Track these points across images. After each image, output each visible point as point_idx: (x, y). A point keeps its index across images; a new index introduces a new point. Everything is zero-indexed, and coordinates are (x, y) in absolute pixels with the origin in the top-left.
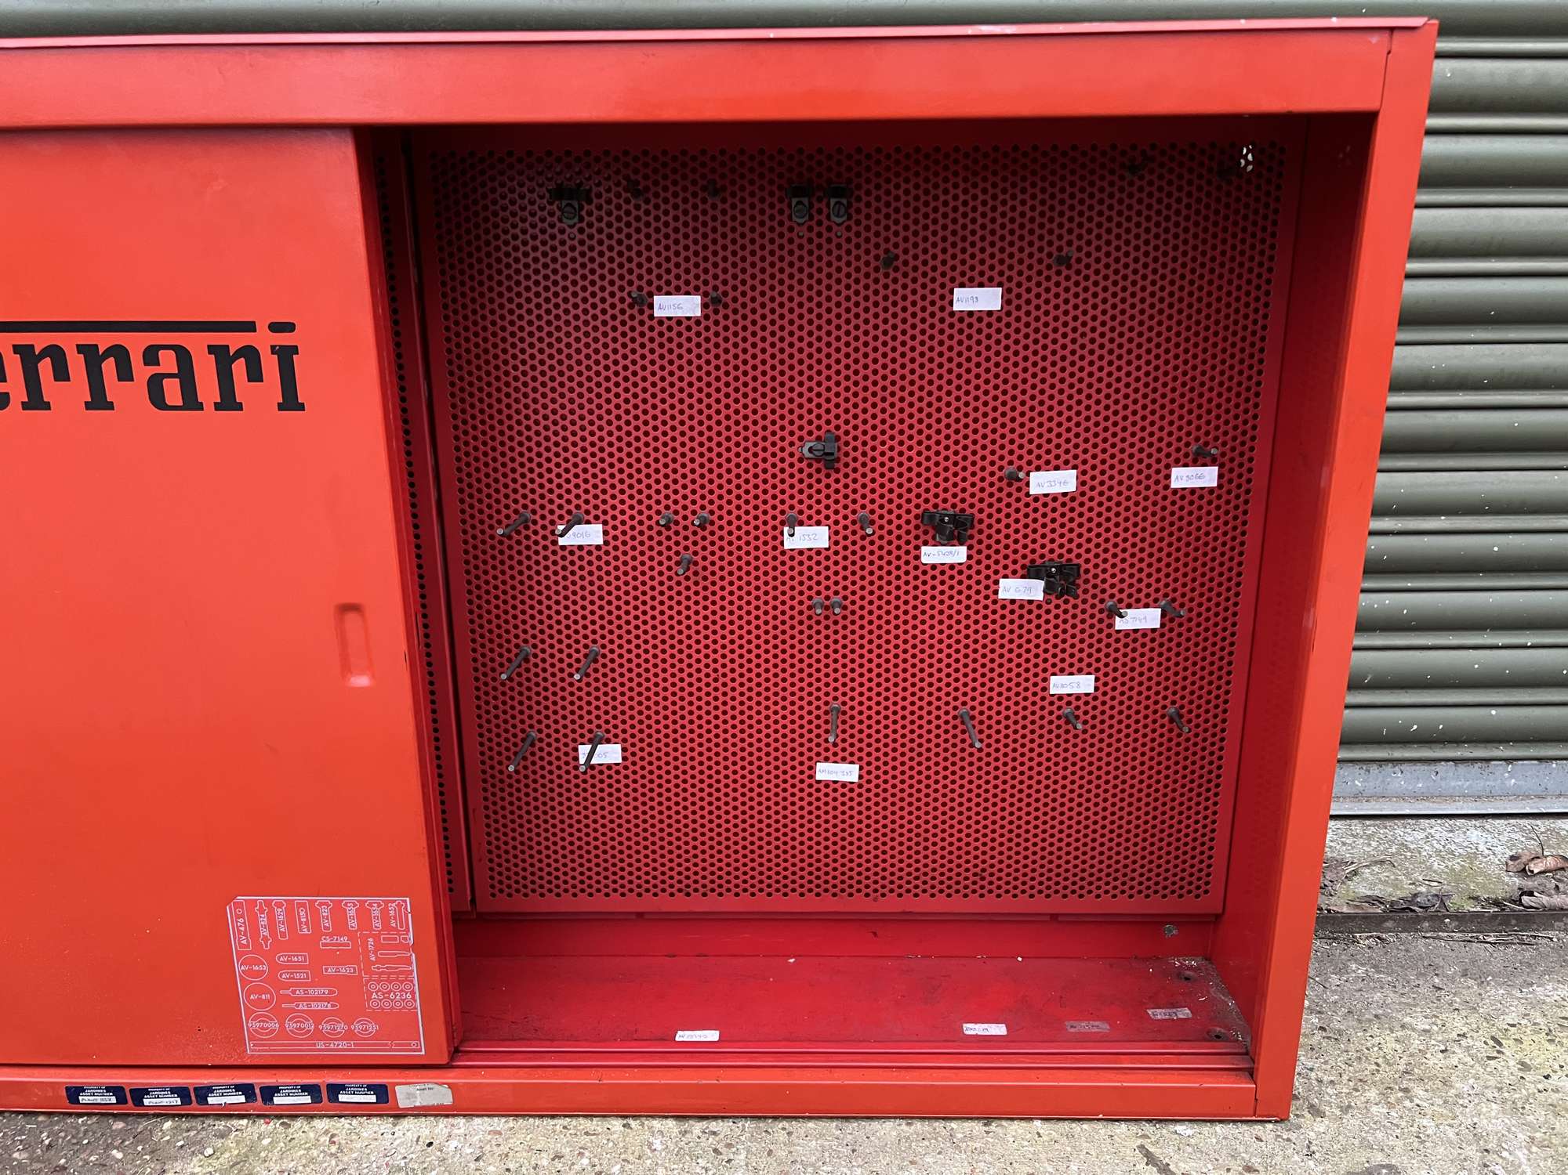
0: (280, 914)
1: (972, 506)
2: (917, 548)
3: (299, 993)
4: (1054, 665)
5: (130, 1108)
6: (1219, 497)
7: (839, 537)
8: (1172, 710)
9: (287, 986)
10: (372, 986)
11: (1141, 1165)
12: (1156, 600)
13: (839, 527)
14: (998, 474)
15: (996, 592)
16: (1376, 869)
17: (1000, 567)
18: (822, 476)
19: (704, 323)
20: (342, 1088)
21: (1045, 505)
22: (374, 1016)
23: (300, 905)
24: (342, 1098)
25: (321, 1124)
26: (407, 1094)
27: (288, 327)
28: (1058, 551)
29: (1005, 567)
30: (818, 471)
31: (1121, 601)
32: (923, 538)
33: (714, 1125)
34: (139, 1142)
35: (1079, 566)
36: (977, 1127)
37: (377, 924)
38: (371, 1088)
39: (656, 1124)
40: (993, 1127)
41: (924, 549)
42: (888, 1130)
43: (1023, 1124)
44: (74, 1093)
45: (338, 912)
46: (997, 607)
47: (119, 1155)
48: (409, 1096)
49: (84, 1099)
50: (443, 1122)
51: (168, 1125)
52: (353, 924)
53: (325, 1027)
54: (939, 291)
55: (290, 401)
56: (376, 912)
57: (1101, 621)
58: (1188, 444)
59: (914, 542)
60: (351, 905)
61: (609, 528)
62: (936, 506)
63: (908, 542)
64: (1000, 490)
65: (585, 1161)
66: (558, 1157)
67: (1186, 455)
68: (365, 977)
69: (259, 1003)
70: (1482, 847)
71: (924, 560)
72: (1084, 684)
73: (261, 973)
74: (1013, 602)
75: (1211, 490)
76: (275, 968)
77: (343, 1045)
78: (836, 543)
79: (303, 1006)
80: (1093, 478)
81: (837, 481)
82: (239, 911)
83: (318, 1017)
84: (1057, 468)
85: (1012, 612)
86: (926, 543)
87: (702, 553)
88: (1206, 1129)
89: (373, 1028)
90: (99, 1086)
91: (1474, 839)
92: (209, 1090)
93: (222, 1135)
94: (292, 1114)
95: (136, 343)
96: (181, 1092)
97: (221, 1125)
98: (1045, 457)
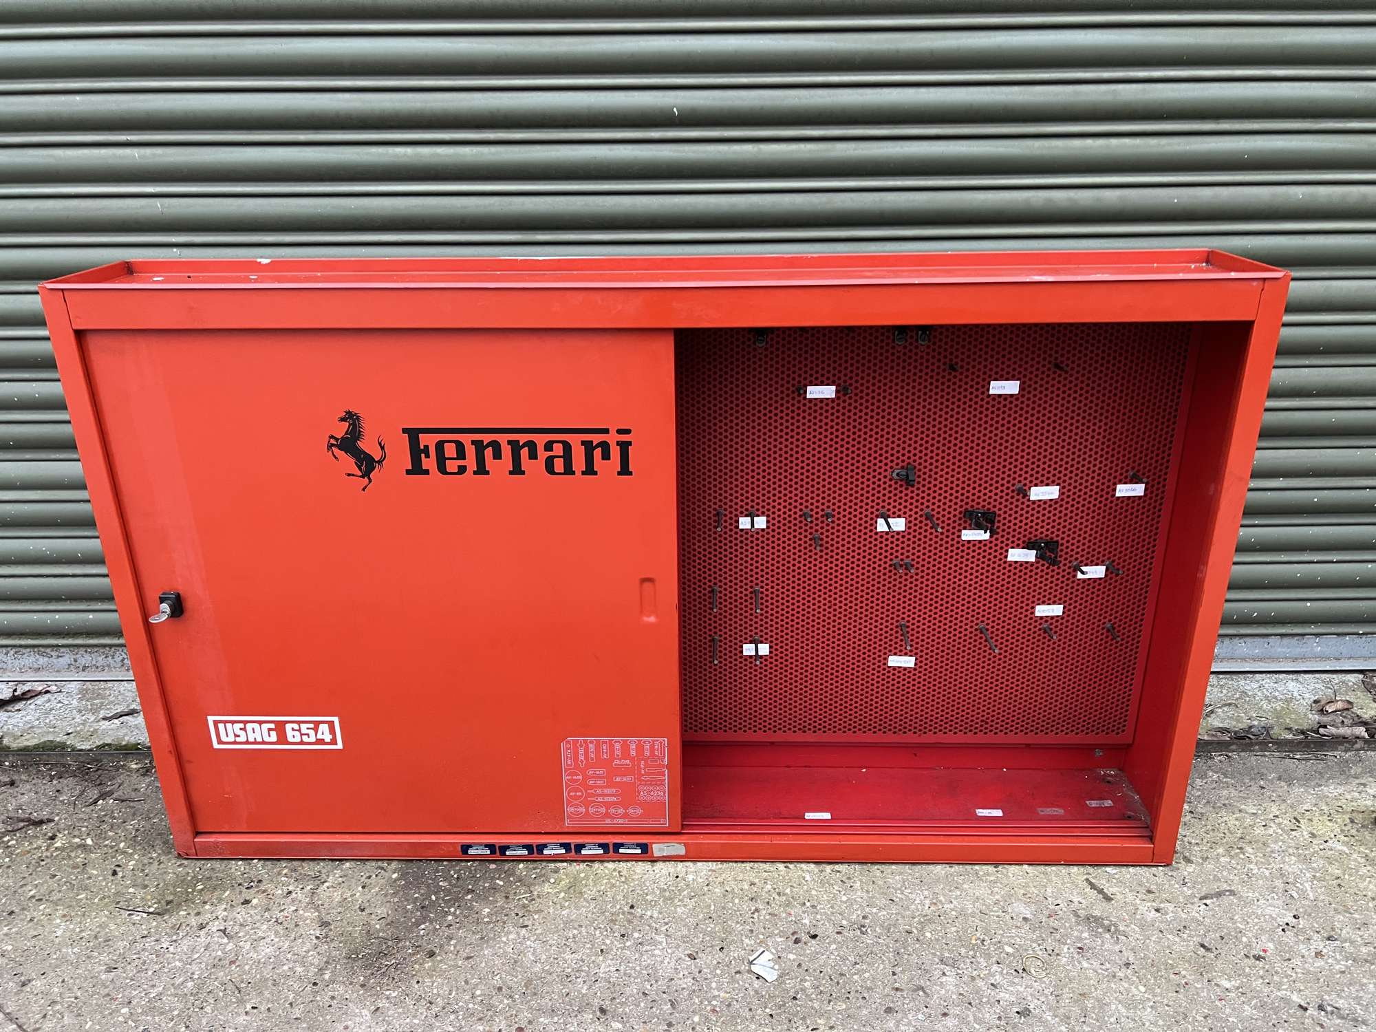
0: (592, 748)
1: (995, 506)
2: (960, 531)
3: (599, 791)
4: (1039, 599)
5: (498, 856)
6: (1144, 502)
7: (912, 525)
8: (1108, 625)
9: (592, 788)
10: (641, 788)
11: (1088, 889)
12: (1103, 561)
13: (912, 519)
14: (1012, 488)
15: (1006, 557)
16: (1226, 709)
17: (1009, 542)
18: (903, 489)
19: (837, 402)
20: (622, 845)
21: (1039, 506)
22: (640, 805)
23: (604, 742)
24: (621, 851)
25: (611, 865)
26: (658, 849)
27: (628, 432)
28: (1045, 533)
29: (1013, 542)
30: (901, 486)
31: (1081, 562)
32: (963, 525)
33: (837, 867)
34: (510, 875)
35: (1057, 542)
36: (991, 869)
37: (647, 753)
38: (638, 845)
39: (803, 866)
40: (1000, 868)
41: (964, 532)
42: (939, 870)
43: (1017, 867)
44: (465, 848)
45: (626, 747)
46: (1006, 565)
47: (501, 883)
48: (660, 850)
49: (471, 852)
50: (680, 865)
51: (521, 866)
52: (633, 753)
53: (612, 811)
54: (982, 383)
55: (625, 470)
56: (647, 746)
57: (1069, 573)
58: (1127, 471)
59: (957, 528)
60: (633, 743)
61: (770, 519)
62: (972, 506)
63: (954, 528)
64: (1012, 497)
65: (769, 887)
66: (752, 884)
67: (1126, 477)
68: (638, 783)
69: (576, 797)
70: (1296, 694)
71: (964, 538)
72: (1057, 610)
73: (577, 780)
74: (1016, 562)
75: (1140, 497)
76: (586, 777)
77: (621, 821)
78: (910, 528)
79: (600, 799)
80: (1069, 491)
81: (912, 492)
82: (568, 746)
83: (608, 805)
84: (1047, 485)
85: (1015, 568)
86: (965, 528)
87: (826, 534)
88: (1124, 869)
89: (640, 811)
90: (480, 844)
91: (1290, 688)
92: (545, 846)
93: (556, 871)
94: (591, 860)
95: (539, 440)
96: (528, 847)
97: (552, 866)
98: (1041, 479)
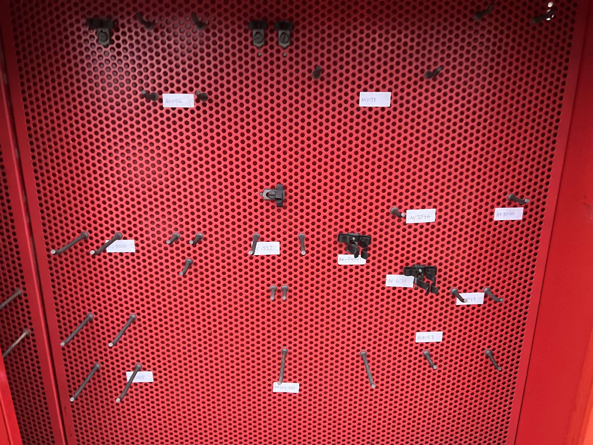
1: (370, 230)
2: (335, 255)
4: (418, 326)
6: (523, 226)
7: (286, 249)
8: (488, 352)
12: (481, 288)
13: (286, 242)
14: (387, 211)
15: (384, 283)
17: (386, 267)
18: (275, 210)
19: (197, 112)
21: (416, 230)
28: (423, 258)
29: (390, 267)
30: (273, 207)
31: (460, 288)
32: (339, 249)
35: (435, 267)
41: (339, 256)
46: (385, 291)
54: (350, 94)
57: (448, 300)
58: (505, 194)
59: (333, 252)
61: (138, 242)
62: (347, 230)
63: (329, 252)
64: (388, 221)
67: (504, 200)
71: (340, 262)
72: (436, 337)
74: (394, 288)
75: (518, 222)
78: (285, 252)
80: (446, 214)
81: (285, 214)
84: (423, 207)
85: (394, 294)
86: (341, 252)
87: (199, 258)
98: (416, 201)
